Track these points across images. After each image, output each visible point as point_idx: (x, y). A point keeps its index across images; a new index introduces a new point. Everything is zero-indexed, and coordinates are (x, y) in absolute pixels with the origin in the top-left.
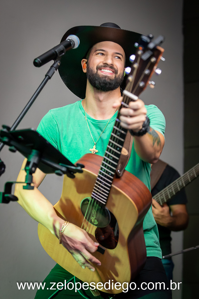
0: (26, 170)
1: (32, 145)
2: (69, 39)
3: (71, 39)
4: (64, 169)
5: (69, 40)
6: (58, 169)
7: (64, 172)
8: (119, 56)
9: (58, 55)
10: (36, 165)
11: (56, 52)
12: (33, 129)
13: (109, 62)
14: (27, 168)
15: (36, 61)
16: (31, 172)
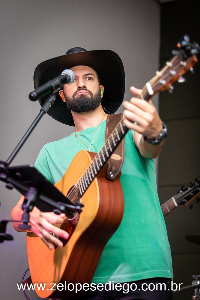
0: (23, 208)
1: (29, 182)
2: (65, 73)
3: (66, 73)
4: (62, 208)
5: (64, 75)
6: (56, 208)
7: (63, 212)
8: (89, 76)
9: (54, 89)
10: (33, 204)
11: (52, 86)
12: (31, 166)
13: (81, 84)
14: (25, 206)
15: (32, 95)
16: (28, 211)
